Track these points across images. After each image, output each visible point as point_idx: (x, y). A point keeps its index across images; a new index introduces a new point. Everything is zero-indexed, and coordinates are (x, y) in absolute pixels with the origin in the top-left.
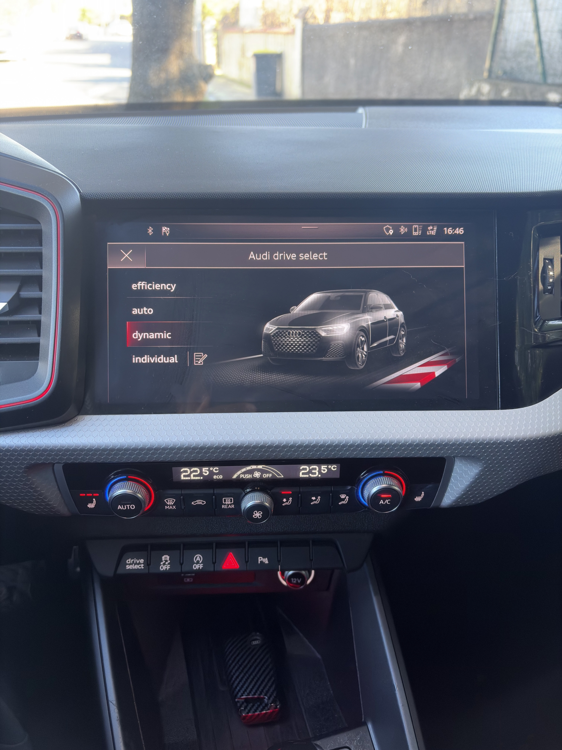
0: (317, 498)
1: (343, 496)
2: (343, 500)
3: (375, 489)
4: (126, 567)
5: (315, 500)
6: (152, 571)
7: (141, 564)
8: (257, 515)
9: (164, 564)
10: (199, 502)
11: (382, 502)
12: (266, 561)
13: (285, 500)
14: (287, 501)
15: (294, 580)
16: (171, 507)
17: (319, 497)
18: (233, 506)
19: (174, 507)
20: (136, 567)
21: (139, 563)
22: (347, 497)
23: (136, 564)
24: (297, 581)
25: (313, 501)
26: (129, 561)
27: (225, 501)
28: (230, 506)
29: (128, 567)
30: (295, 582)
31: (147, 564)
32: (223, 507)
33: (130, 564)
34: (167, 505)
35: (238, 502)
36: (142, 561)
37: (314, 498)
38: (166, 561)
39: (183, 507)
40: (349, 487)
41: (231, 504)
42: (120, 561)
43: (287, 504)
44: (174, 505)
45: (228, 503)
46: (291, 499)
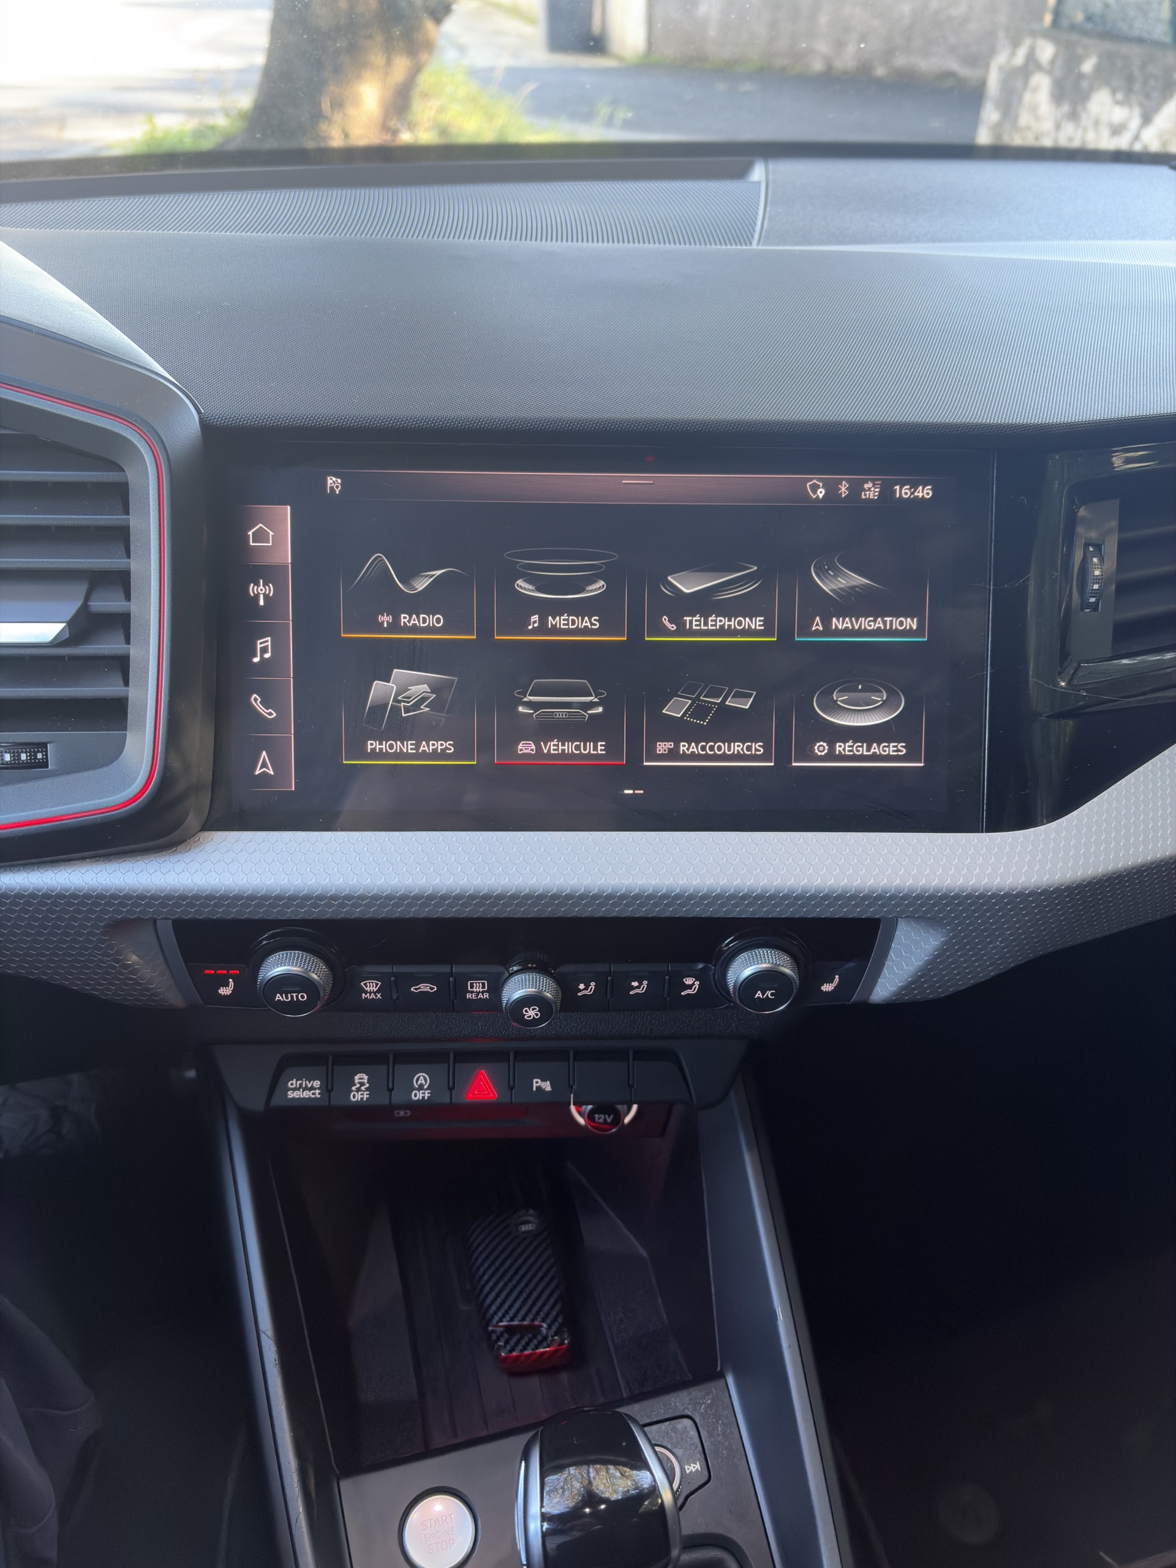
0: (641, 984)
1: (689, 981)
2: (690, 987)
3: (748, 972)
4: (287, 1095)
5: (638, 987)
6: (336, 1101)
7: (315, 1089)
8: (531, 1013)
9: (358, 1090)
10: (425, 987)
11: (759, 994)
12: (547, 1086)
13: (582, 986)
14: (586, 989)
15: (599, 1118)
16: (373, 996)
17: (645, 983)
18: (486, 996)
19: (379, 996)
20: (307, 1094)
21: (312, 1088)
22: (697, 983)
23: (306, 1089)
24: (605, 1120)
25: (634, 988)
26: (293, 1083)
27: (472, 987)
28: (480, 996)
29: (291, 1095)
30: (601, 1121)
31: (327, 1089)
32: (468, 996)
33: (294, 1090)
34: (366, 992)
35: (496, 988)
36: (317, 1083)
37: (635, 984)
38: (362, 1084)
39: (395, 996)
40: (701, 966)
41: (483, 993)
42: (276, 1082)
43: (586, 992)
44: (378, 991)
45: (477, 989)
46: (593, 984)
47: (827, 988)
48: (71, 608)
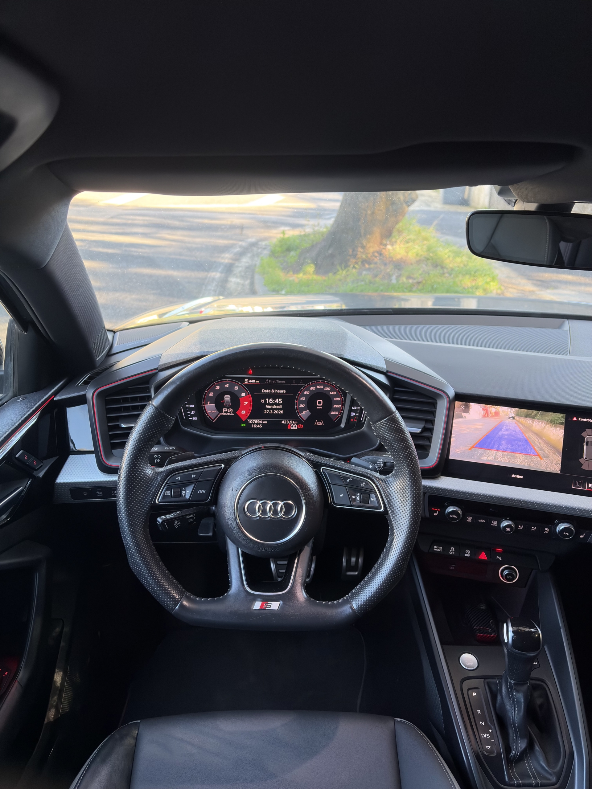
0: (534, 528)
1: (546, 529)
2: (546, 531)
3: (561, 528)
4: (433, 549)
5: (533, 529)
6: (446, 553)
7: (441, 549)
8: (508, 529)
9: (452, 551)
10: (482, 521)
11: (565, 533)
12: (500, 559)
13: (520, 526)
14: (521, 527)
15: (508, 577)
16: (469, 521)
17: (535, 528)
18: (496, 525)
19: (471, 521)
20: (438, 550)
21: (440, 549)
22: (548, 530)
24: (510, 578)
25: (532, 529)
26: (435, 547)
27: (493, 522)
28: (495, 525)
29: (435, 550)
31: (444, 550)
32: (492, 524)
33: (435, 548)
34: (468, 520)
35: (499, 524)
36: (441, 548)
37: (533, 528)
38: (453, 550)
39: (475, 522)
40: (550, 526)
41: (495, 524)
42: (431, 547)
43: (520, 528)
44: (471, 520)
45: (494, 523)
46: (522, 526)
47: (581, 537)
48: (422, 425)
